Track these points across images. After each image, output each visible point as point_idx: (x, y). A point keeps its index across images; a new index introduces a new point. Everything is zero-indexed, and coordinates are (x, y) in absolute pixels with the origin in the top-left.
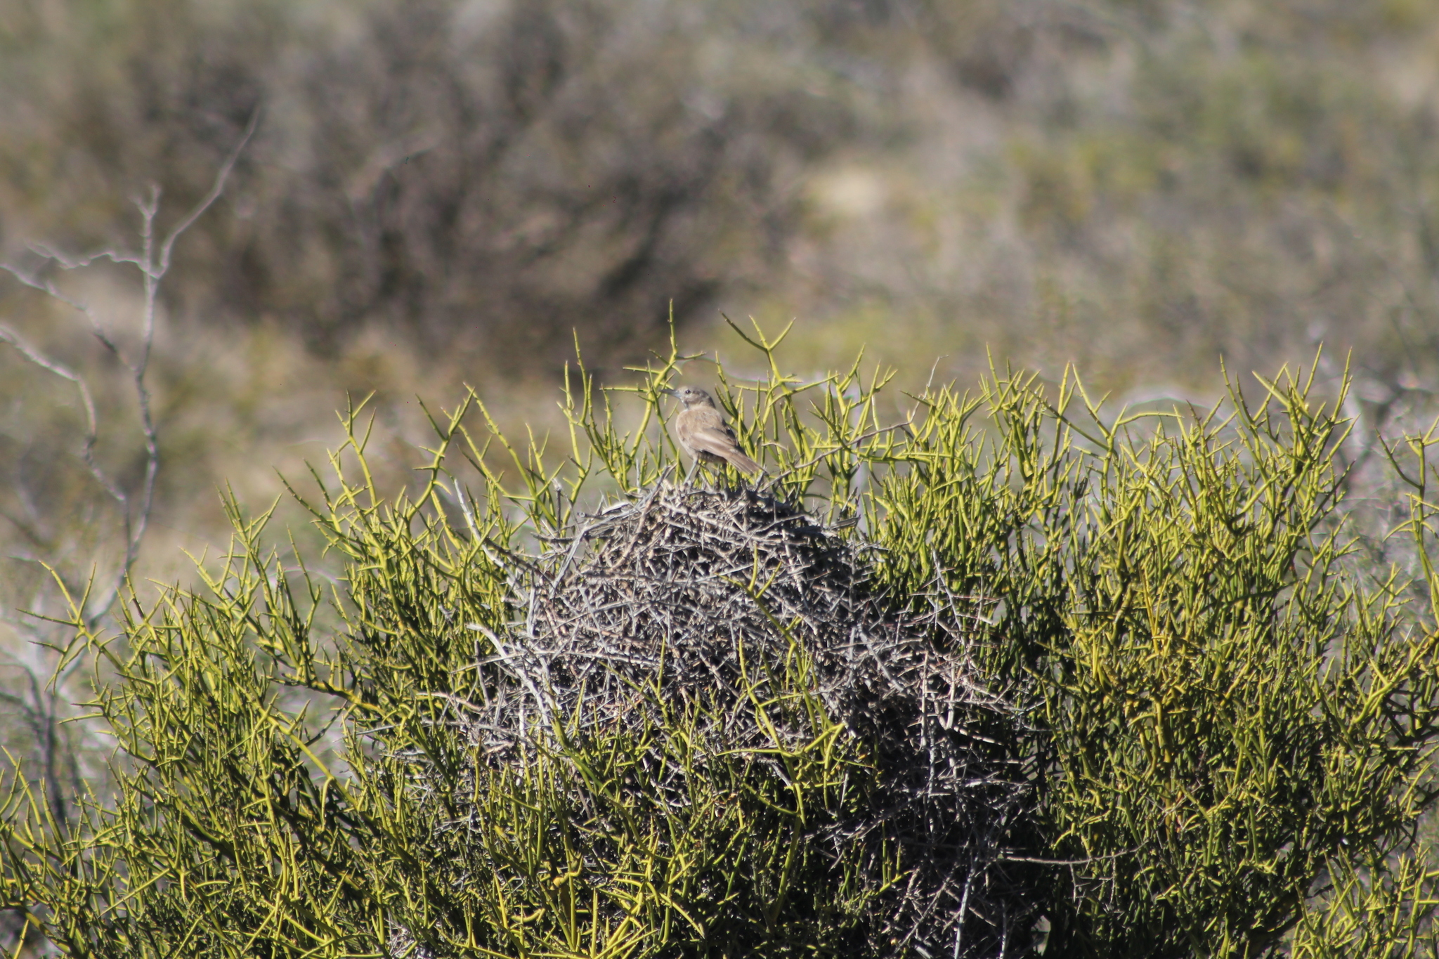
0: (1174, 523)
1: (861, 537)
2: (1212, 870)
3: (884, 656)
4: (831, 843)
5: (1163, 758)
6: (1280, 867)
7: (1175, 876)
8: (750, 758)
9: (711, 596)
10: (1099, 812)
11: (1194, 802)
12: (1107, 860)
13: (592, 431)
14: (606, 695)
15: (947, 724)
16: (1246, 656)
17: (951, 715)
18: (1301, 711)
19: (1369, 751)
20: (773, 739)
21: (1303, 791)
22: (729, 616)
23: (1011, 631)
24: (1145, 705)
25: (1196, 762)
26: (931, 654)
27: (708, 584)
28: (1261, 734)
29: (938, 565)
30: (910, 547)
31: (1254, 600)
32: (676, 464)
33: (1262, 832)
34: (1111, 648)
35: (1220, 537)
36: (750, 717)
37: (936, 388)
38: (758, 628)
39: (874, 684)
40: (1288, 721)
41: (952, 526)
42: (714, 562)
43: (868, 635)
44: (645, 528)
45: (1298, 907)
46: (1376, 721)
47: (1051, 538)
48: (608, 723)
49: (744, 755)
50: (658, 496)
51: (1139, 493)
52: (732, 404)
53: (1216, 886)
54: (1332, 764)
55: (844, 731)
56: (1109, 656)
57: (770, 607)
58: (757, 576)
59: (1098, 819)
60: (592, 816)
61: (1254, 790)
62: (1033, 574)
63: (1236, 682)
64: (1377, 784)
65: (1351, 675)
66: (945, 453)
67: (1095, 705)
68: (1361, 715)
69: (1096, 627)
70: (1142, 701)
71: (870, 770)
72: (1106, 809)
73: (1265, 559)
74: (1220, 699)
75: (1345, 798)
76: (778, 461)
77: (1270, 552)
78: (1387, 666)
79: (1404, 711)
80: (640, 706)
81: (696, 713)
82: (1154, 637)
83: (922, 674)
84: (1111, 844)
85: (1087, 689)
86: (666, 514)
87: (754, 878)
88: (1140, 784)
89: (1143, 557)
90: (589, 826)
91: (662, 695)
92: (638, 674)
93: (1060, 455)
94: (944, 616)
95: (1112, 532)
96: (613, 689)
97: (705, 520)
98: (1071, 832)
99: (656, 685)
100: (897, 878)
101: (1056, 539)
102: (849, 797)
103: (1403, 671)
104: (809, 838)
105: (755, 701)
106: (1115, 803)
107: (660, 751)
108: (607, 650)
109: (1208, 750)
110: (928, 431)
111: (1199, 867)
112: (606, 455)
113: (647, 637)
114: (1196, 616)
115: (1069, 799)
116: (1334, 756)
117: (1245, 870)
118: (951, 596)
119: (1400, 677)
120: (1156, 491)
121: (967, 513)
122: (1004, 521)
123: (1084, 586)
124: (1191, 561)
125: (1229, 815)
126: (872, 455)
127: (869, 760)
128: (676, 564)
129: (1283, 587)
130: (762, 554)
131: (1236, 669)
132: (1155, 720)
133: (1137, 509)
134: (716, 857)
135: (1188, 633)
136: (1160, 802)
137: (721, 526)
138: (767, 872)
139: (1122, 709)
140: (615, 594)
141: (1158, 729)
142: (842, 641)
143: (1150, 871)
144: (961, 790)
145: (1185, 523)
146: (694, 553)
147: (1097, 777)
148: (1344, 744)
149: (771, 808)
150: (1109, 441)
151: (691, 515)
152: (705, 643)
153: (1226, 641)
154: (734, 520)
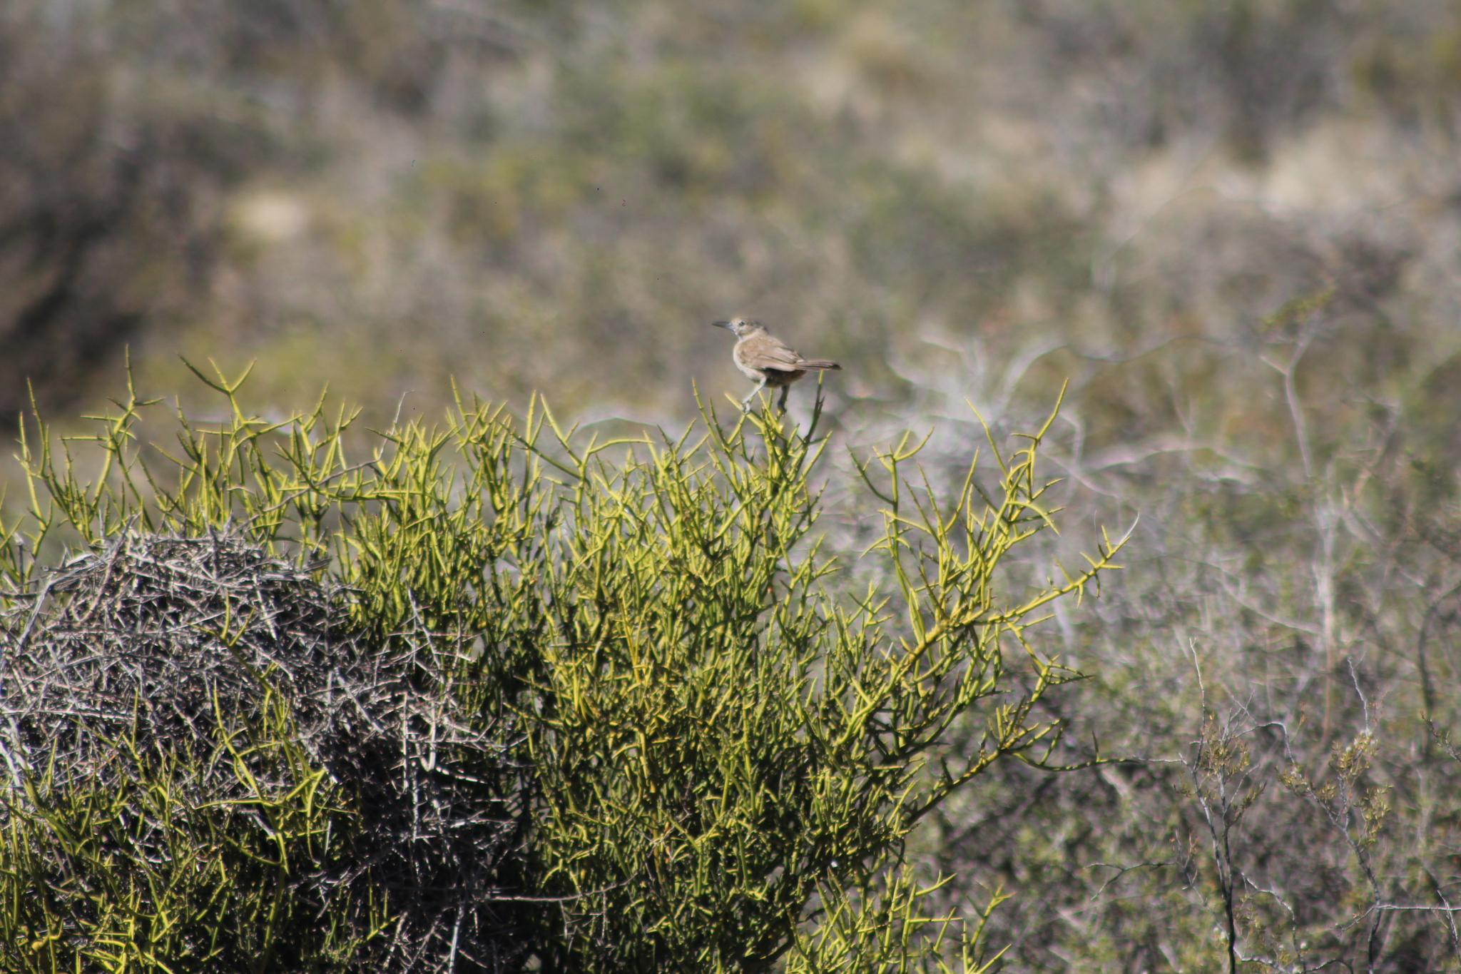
0: (650, 550)
1: (334, 579)
2: (703, 900)
3: (363, 698)
4: (316, 892)
5: (648, 789)
6: (770, 894)
7: (666, 907)
8: (230, 810)
9: (183, 646)
10: (586, 847)
11: (682, 831)
12: (596, 895)
13: (52, 483)
14: (79, 752)
15: (429, 765)
16: (728, 682)
17: (433, 756)
18: (785, 734)
19: (855, 772)
20: (253, 789)
21: (791, 815)
22: (202, 666)
23: (490, 668)
24: (629, 736)
25: (682, 792)
26: (410, 694)
27: (180, 632)
28: (747, 759)
29: (413, 604)
30: (384, 586)
31: (733, 625)
32: (141, 513)
33: (751, 858)
34: (592, 679)
35: (697, 563)
36: (227, 767)
37: (403, 422)
38: (232, 676)
39: (354, 728)
40: (772, 746)
41: (426, 563)
42: (184, 612)
43: (346, 679)
44: (111, 580)
45: (790, 933)
46: (860, 741)
47: (526, 570)
48: (82, 781)
49: (223, 806)
50: (123, 546)
51: (614, 522)
52: (195, 449)
53: (708, 916)
54: (819, 786)
55: (325, 778)
56: (590, 688)
57: (244, 655)
58: (230, 623)
59: (586, 854)
60: (69, 875)
61: (741, 816)
62: (509, 608)
63: (719, 708)
64: (863, 805)
65: (834, 695)
66: (415, 490)
67: (577, 738)
68: (846, 735)
69: (576, 658)
70: (624, 731)
71: (353, 815)
72: (593, 842)
73: (743, 585)
74: (705, 725)
75: (832, 820)
76: (244, 505)
77: (748, 576)
78: (869, 684)
79: (888, 729)
80: (114, 761)
81: (173, 766)
82: (635, 666)
83: (402, 715)
84: (600, 878)
85: (569, 723)
86: (133, 564)
87: (239, 932)
88: (627, 816)
89: (620, 586)
90: (66, 888)
91: (137, 750)
92: (111, 729)
93: (530, 486)
94: (422, 655)
95: (587, 562)
96: (85, 745)
97: (173, 568)
98: (559, 868)
99: (130, 740)
100: (385, 925)
101: (531, 572)
102: (332, 845)
103: (885, 689)
104: (293, 887)
105: (232, 751)
106: (602, 837)
107: (138, 806)
108: (78, 706)
109: (694, 779)
110: (396, 468)
111: (690, 896)
112: (67, 507)
113: (118, 691)
114: (676, 643)
115: (556, 834)
116: (821, 778)
117: (735, 898)
118: (428, 635)
119: (882, 695)
120: (630, 518)
121: (441, 549)
122: (478, 556)
123: (562, 618)
124: (669, 587)
125: (717, 842)
126: (342, 495)
127: (350, 806)
128: (145, 615)
129: (762, 610)
130: (233, 601)
131: (719, 695)
132: (639, 750)
133: (612, 535)
134: (200, 912)
135: (669, 661)
136: (648, 833)
137: (190, 574)
138: (251, 925)
139: (605, 741)
140: (83, 649)
141: (643, 760)
142: (318, 685)
143: (640, 904)
144: (446, 830)
145: (660, 549)
146: (163, 602)
147: (583, 811)
148: (830, 766)
149: (253, 860)
150: (581, 470)
151: (159, 564)
152: (180, 695)
153: (708, 667)
154: (203, 568)
